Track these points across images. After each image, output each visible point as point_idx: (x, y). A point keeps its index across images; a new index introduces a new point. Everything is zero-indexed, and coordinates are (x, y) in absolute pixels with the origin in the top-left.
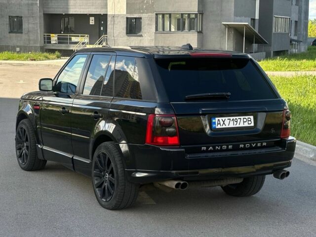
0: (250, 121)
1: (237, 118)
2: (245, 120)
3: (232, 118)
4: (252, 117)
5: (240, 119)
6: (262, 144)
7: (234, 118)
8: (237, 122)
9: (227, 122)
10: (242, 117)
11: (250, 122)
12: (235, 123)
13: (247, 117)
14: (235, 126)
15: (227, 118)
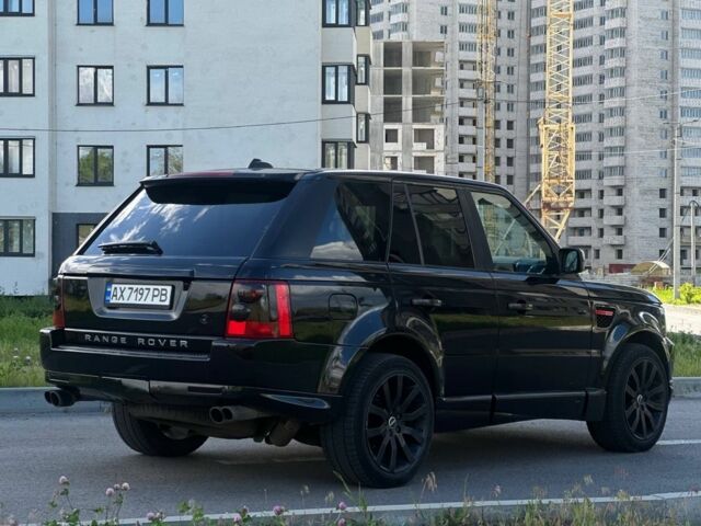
0: (165, 295)
1: (144, 287)
2: (156, 293)
3: (135, 287)
4: (169, 289)
5: (149, 289)
6: (178, 343)
7: (140, 287)
8: (142, 294)
9: (126, 294)
10: (152, 287)
11: (163, 298)
12: (139, 296)
13: (160, 287)
14: (138, 302)
15: (127, 286)
